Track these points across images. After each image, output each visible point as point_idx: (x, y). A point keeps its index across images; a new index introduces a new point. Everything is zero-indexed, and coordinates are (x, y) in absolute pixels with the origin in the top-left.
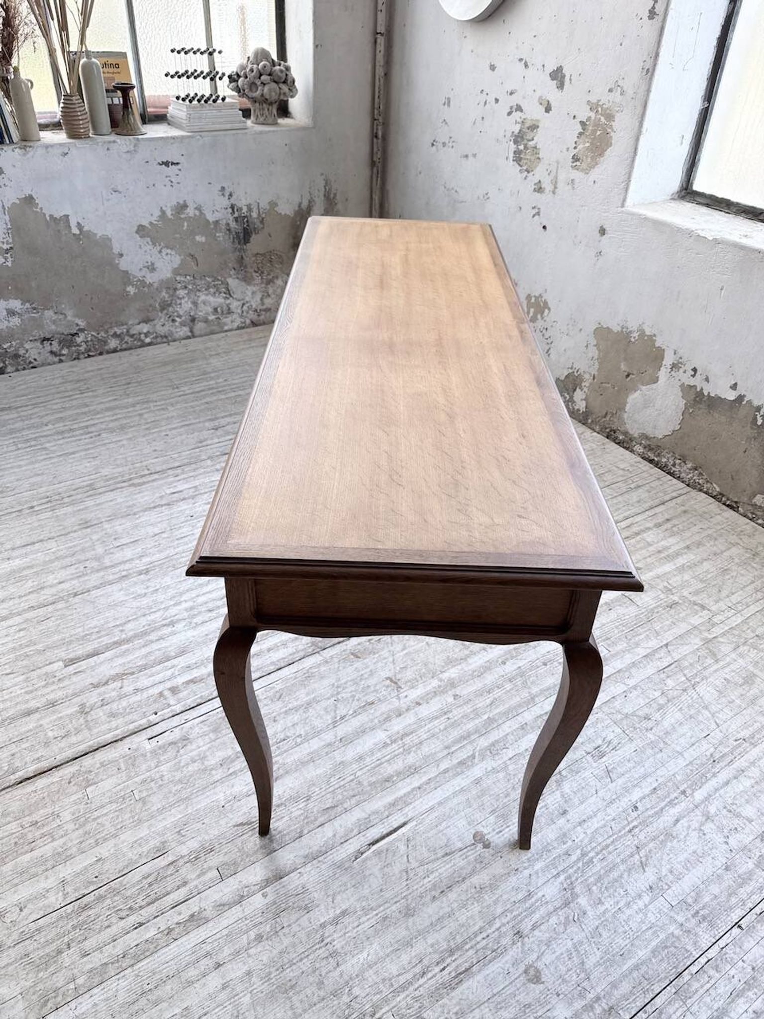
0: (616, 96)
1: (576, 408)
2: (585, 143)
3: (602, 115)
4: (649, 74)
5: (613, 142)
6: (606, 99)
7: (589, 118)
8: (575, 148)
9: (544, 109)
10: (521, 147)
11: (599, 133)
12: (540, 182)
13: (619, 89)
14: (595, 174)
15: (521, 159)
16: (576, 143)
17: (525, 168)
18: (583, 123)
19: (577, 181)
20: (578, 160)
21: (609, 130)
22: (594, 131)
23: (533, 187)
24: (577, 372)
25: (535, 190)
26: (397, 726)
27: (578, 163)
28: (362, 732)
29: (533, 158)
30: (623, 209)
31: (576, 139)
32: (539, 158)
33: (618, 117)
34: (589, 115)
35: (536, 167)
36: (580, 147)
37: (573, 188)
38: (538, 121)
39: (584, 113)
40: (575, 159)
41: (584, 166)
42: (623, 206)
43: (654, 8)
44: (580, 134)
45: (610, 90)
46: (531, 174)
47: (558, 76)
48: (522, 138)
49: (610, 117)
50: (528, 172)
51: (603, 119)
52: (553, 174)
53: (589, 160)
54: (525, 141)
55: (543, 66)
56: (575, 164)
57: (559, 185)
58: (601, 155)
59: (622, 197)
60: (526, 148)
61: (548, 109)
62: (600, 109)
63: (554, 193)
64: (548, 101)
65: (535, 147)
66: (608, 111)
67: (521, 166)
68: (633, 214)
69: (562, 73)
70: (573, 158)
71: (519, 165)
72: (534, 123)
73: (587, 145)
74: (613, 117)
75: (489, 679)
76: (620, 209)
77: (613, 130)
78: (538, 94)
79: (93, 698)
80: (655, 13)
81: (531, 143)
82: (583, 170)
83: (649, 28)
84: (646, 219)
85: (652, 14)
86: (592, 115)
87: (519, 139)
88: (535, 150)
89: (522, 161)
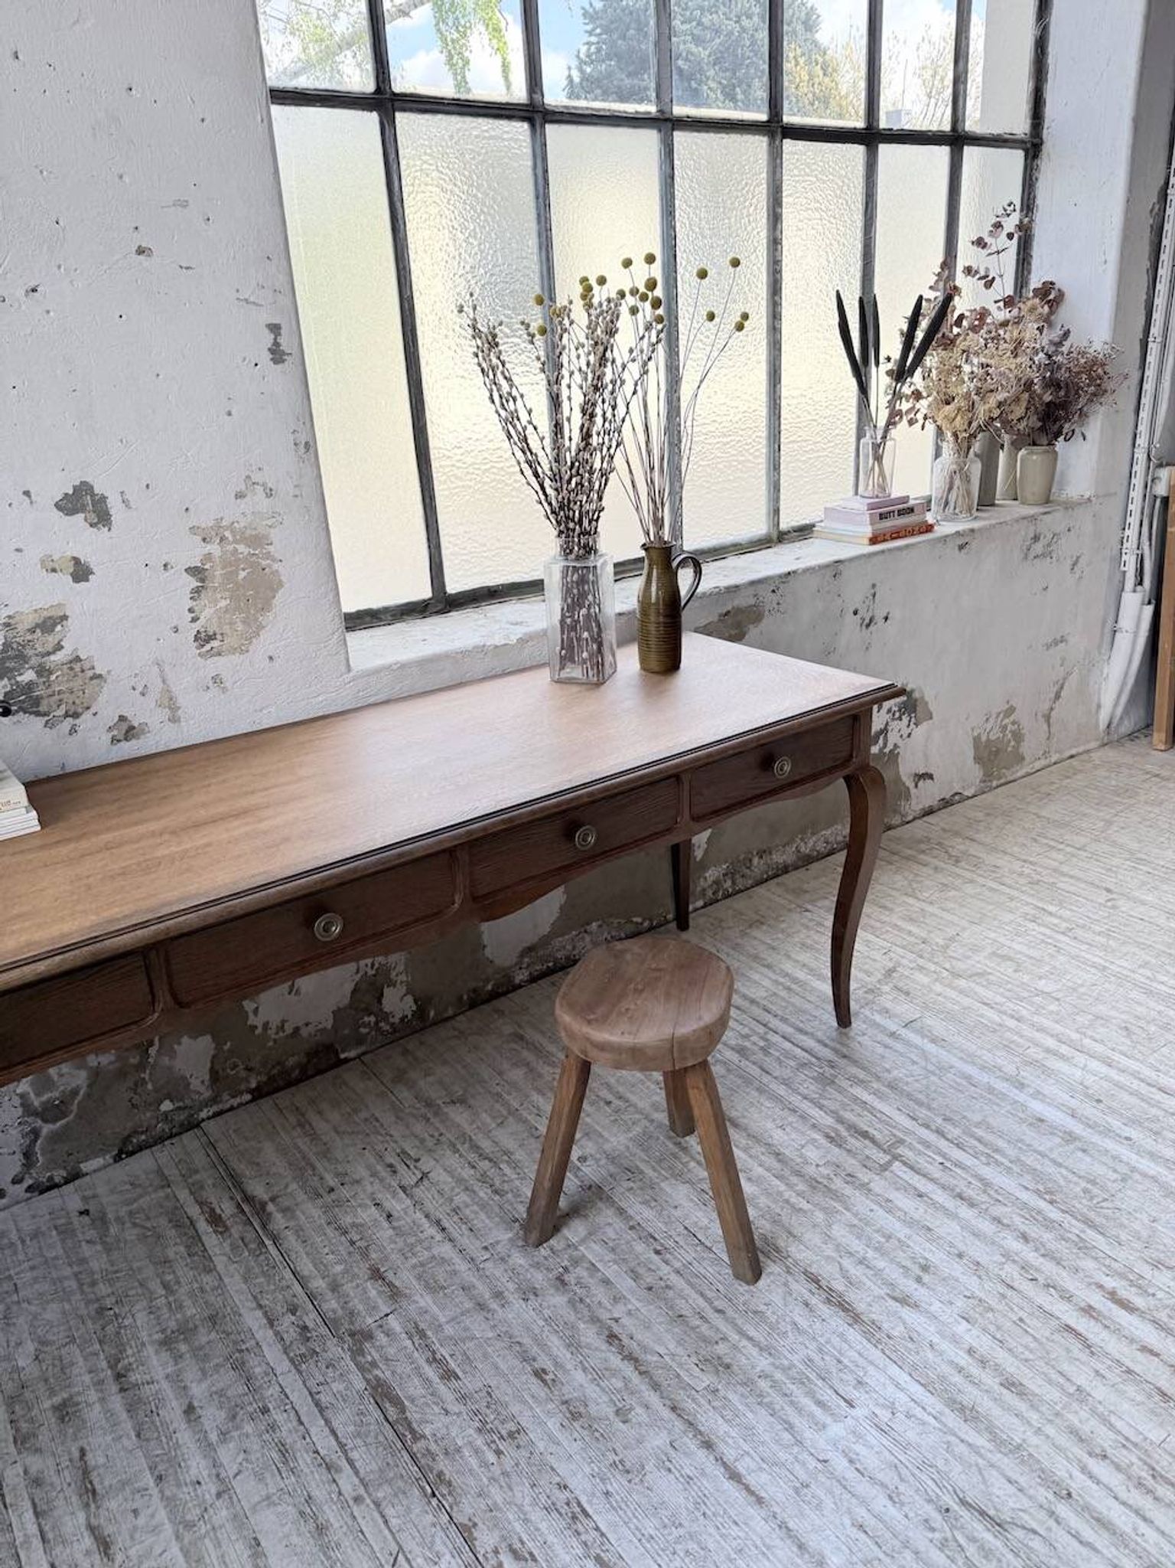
0: (258, 500)
1: (396, 1020)
2: (216, 602)
3: (236, 542)
4: (312, 450)
5: (283, 578)
6: (236, 513)
7: (208, 557)
8: (194, 620)
9: (70, 579)
10: (29, 676)
11: (242, 574)
12: (122, 718)
13: (259, 489)
14: (264, 644)
15: (37, 701)
16: (191, 610)
17: (61, 712)
18: (194, 571)
19: (225, 675)
20: (211, 638)
21: (264, 563)
22: (230, 577)
23: (106, 738)
24: (372, 968)
25: (115, 740)
27: (215, 644)
29: (76, 684)
30: (351, 674)
31: (191, 604)
32: (100, 676)
33: (275, 535)
34: (206, 551)
35: (94, 698)
36: (206, 614)
37: (224, 690)
38: (59, 605)
39: (193, 553)
40: (203, 639)
41: (231, 641)
42: (349, 669)
43: (276, 344)
44: (197, 592)
45: (240, 496)
46: (87, 716)
47: (83, 503)
48: (22, 658)
49: (257, 540)
50: (76, 715)
51: (241, 548)
52: (156, 687)
53: (240, 627)
54: (34, 661)
55: (27, 493)
56: (208, 647)
57: (181, 701)
58: (266, 607)
59: (342, 657)
60: (42, 671)
61: (81, 572)
62: (227, 534)
63: (174, 720)
64: (76, 561)
65: (78, 659)
66: (248, 532)
67: (45, 714)
68: (377, 671)
69: (93, 495)
70: (196, 638)
71: (38, 714)
72: (46, 614)
73: (223, 603)
74: (266, 537)
76: (348, 677)
77: (274, 560)
78: (34, 553)
80: (284, 353)
81: (58, 657)
82: (233, 651)
83: (277, 377)
84: (403, 666)
85: (277, 355)
86: (214, 549)
87: (10, 664)
88: (77, 667)
89: (44, 702)
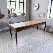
6: (45, 13)
26: (44, 50)
28: (42, 51)
38: (40, 15)
47: (41, 12)
58: (45, 16)
63: (42, 18)
68: (47, 19)
75: (48, 47)
79: (22, 51)
